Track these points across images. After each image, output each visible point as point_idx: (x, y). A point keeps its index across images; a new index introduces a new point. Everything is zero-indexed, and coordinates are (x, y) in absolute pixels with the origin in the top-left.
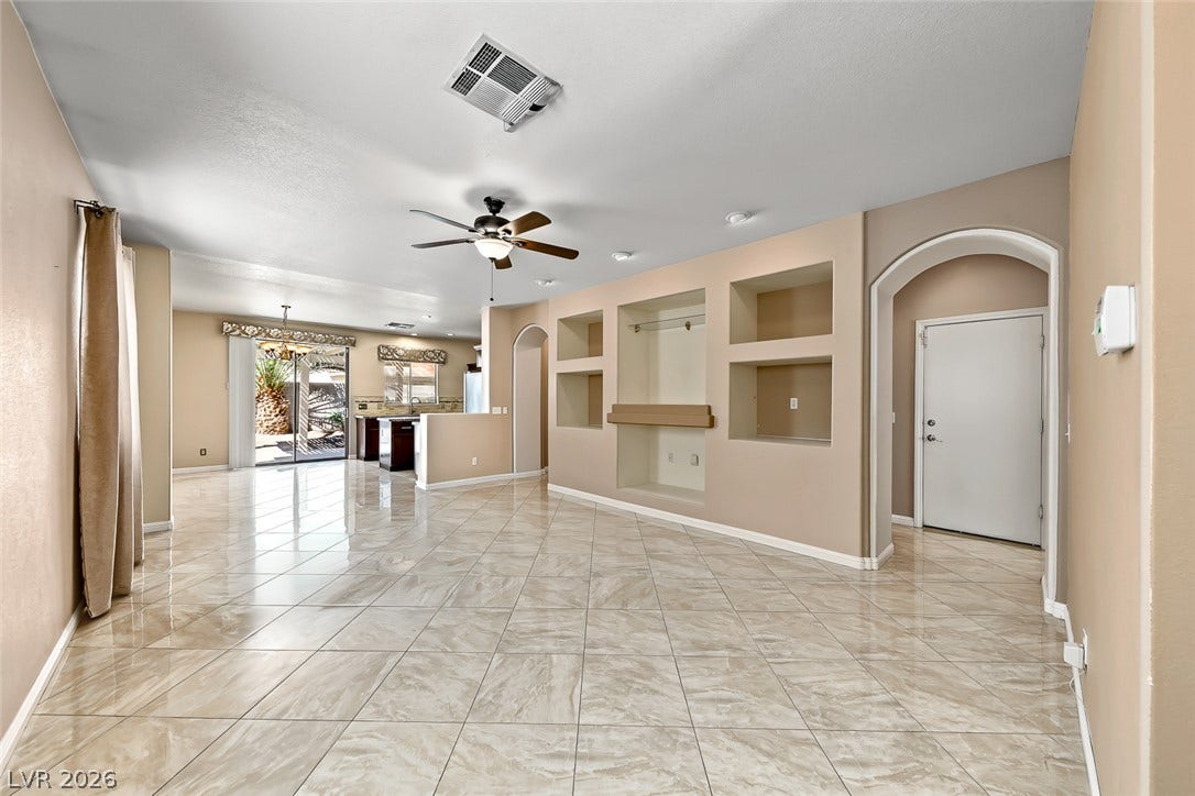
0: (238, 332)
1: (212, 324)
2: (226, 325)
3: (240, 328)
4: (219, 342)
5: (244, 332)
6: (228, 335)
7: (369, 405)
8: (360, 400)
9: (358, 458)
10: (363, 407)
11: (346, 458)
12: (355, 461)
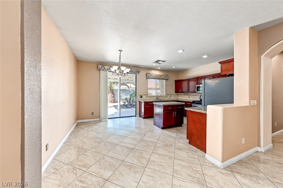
0: (103, 68)
1: (95, 66)
2: (99, 66)
3: (103, 67)
4: (97, 72)
5: (104, 68)
6: (100, 70)
7: (143, 96)
8: (141, 94)
9: (140, 116)
10: (141, 97)
11: (136, 116)
12: (139, 118)
